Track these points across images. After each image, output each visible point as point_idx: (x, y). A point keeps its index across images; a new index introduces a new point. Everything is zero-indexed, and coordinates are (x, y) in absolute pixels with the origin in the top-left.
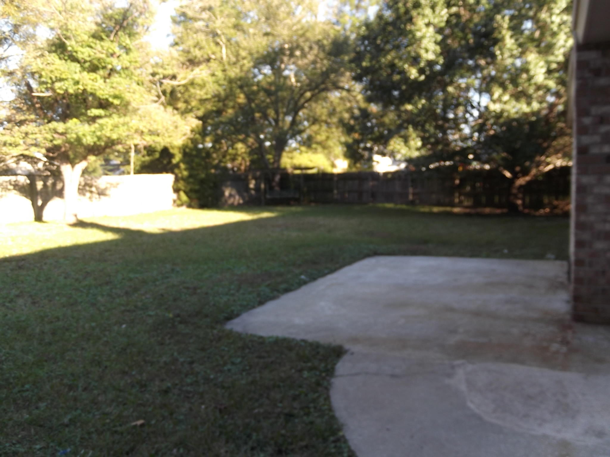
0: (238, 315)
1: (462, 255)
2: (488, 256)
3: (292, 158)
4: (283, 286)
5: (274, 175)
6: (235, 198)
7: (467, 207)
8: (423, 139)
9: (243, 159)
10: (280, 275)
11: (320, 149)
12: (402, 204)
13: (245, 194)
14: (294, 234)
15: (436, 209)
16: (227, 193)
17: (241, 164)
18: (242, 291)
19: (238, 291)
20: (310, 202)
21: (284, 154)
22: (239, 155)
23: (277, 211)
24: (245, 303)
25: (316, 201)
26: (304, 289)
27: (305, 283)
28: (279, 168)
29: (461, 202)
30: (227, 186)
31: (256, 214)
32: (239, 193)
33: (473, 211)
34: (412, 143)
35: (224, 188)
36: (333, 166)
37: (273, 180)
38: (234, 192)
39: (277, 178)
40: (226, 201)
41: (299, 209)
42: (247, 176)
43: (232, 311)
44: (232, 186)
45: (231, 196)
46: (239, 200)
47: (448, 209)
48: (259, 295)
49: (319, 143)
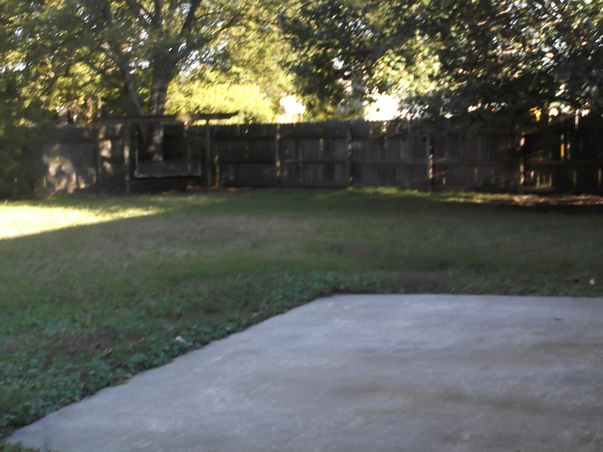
0: (37, 417)
1: (506, 292)
2: (554, 293)
3: (189, 94)
4: (136, 358)
5: (151, 129)
6: (69, 179)
7: (541, 193)
8: (444, 56)
9: (90, 95)
10: (134, 335)
11: (246, 75)
12: (412, 188)
13: (92, 171)
14: (181, 253)
15: (478, 198)
16: (52, 170)
17: (85, 106)
18: (52, 370)
19: (45, 368)
20: (228, 184)
21: (173, 86)
22: (80, 88)
23: (155, 204)
24: (54, 392)
25: (238, 184)
26: (180, 362)
27: (183, 351)
28: (160, 115)
29: (530, 183)
30: (52, 156)
31: (112, 212)
32: (79, 168)
33: (552, 201)
34: (421, 66)
35: (45, 158)
36: (277, 109)
37: (150, 140)
38: (67, 167)
39: (158, 136)
40: (51, 185)
41: (203, 199)
42: (95, 132)
43: (26, 409)
44: (64, 154)
45: (60, 173)
46: (78, 183)
47: (505, 197)
48: (84, 376)
49: (246, 64)
